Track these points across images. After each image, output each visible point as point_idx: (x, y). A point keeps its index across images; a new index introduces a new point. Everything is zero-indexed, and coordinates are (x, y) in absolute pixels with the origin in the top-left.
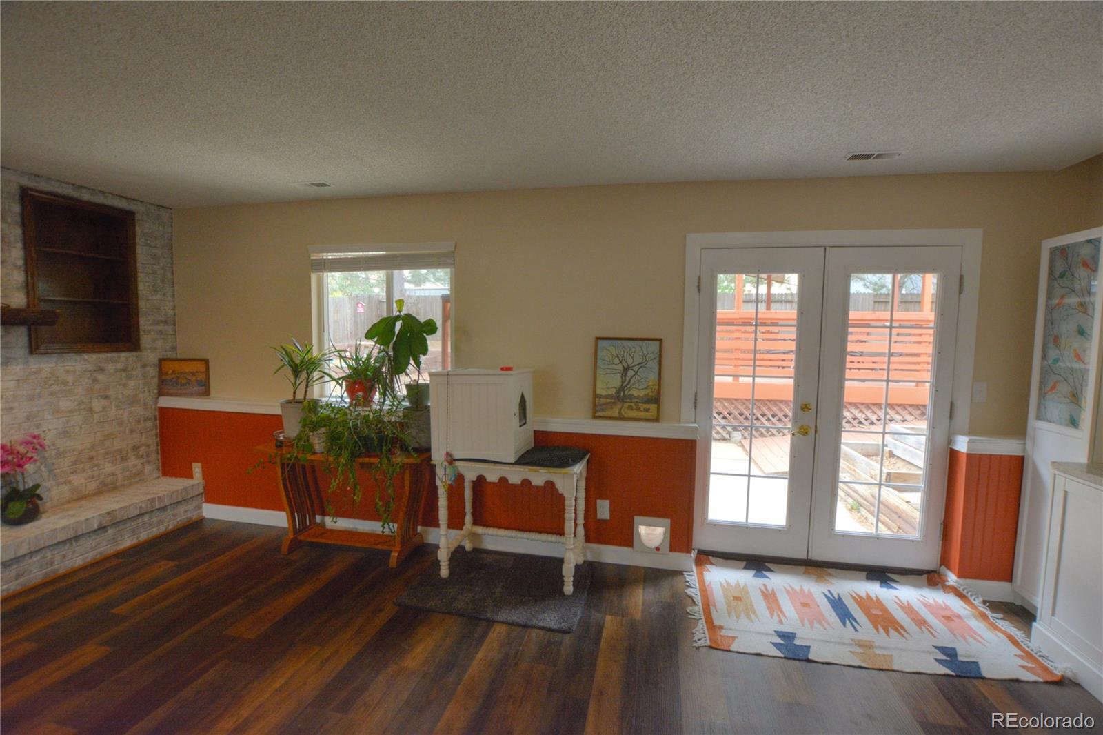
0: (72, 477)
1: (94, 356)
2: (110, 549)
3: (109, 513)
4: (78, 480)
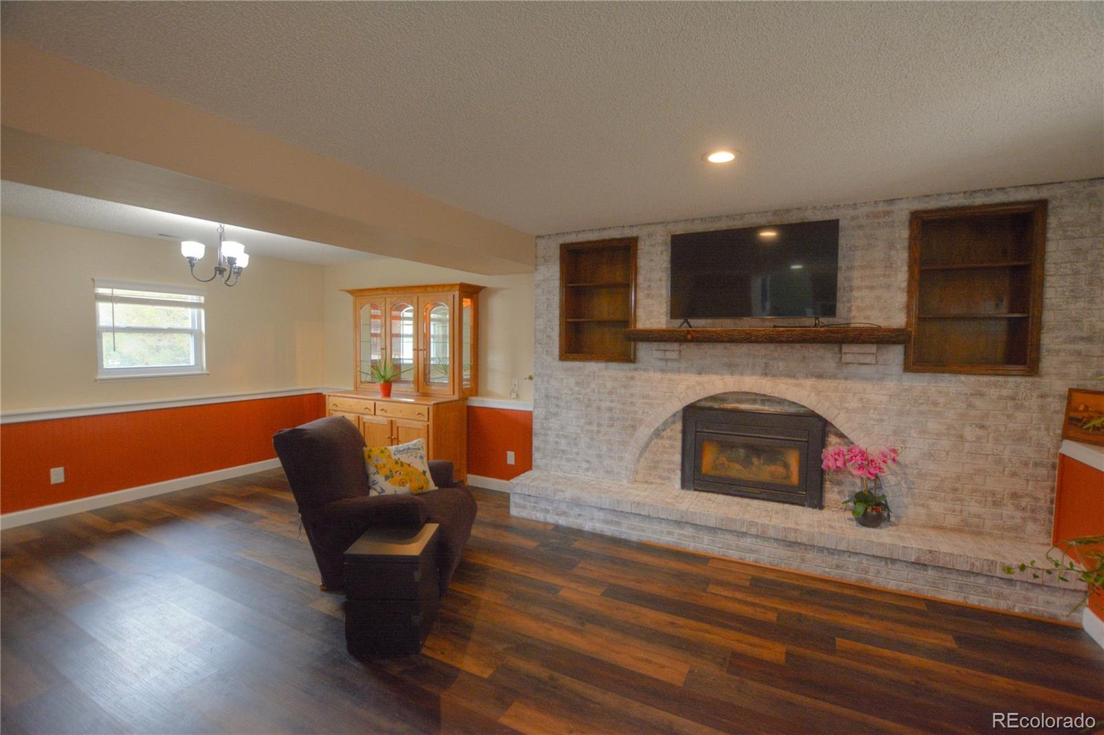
0: (931, 502)
1: (972, 378)
2: (929, 592)
3: (930, 552)
4: (937, 507)
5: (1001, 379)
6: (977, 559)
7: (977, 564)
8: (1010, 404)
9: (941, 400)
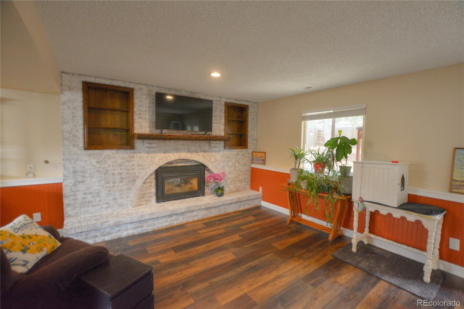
0: (230, 186)
1: (237, 150)
2: (238, 209)
3: (239, 198)
4: (231, 186)
5: (242, 150)
6: (247, 196)
7: (247, 198)
8: (243, 156)
9: (232, 157)
